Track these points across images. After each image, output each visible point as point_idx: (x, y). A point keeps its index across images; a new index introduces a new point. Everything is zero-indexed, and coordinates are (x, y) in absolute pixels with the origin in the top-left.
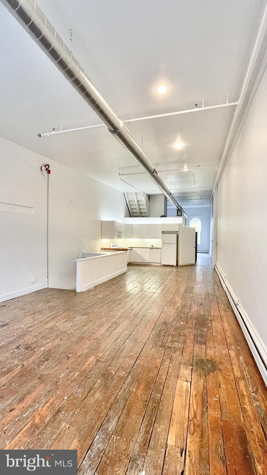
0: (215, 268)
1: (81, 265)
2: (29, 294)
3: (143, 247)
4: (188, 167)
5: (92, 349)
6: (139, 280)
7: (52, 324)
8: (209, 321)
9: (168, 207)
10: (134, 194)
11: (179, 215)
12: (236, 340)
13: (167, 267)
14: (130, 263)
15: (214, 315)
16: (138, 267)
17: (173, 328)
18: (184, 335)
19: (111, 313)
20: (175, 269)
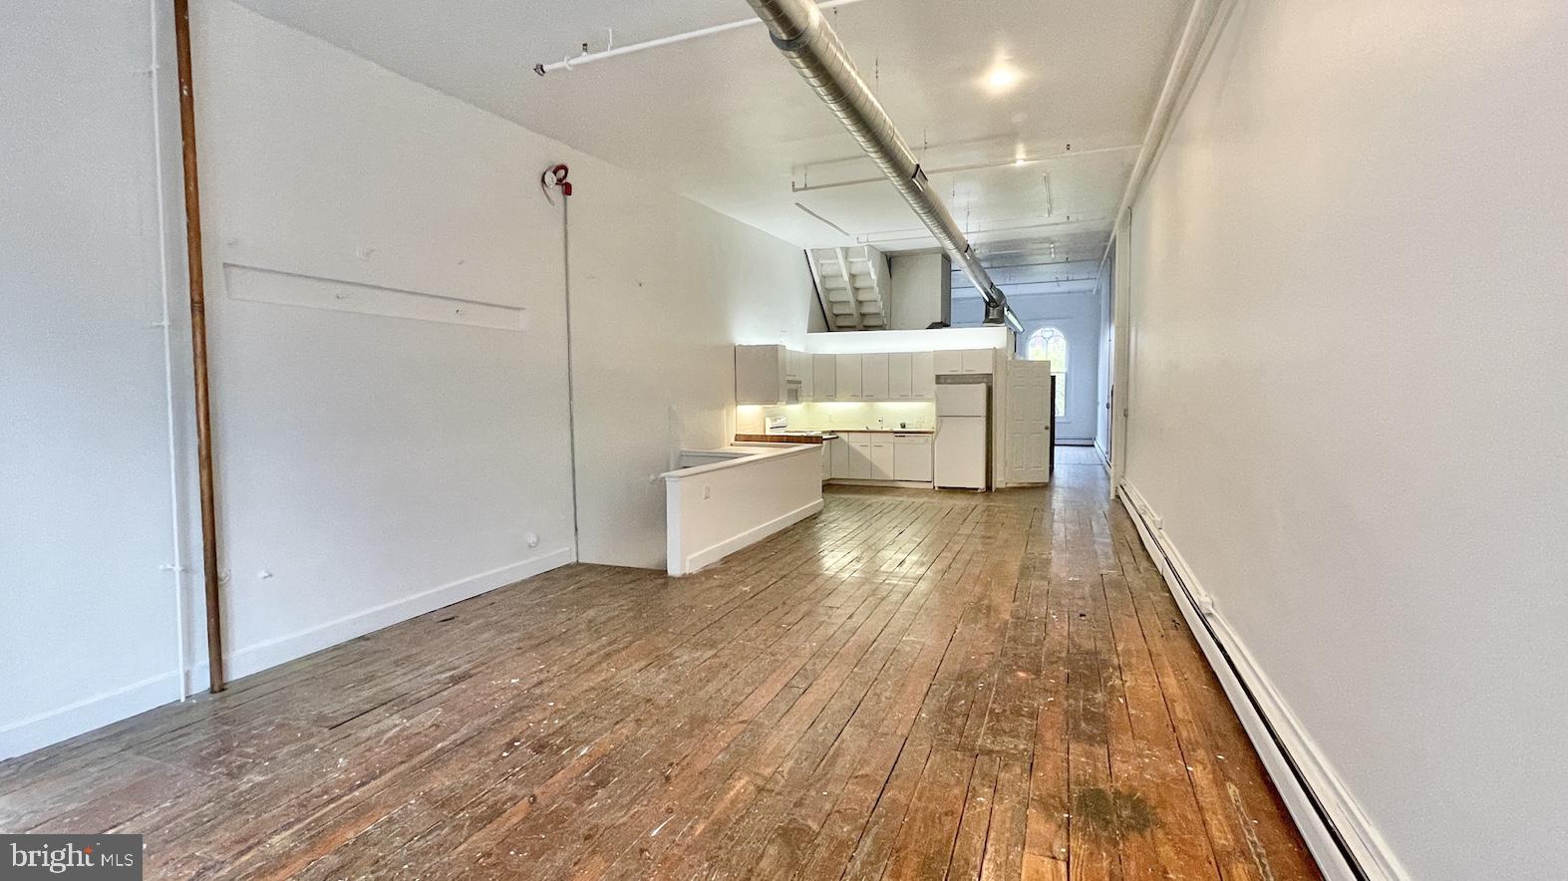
0: (1118, 497)
1: (679, 491)
2: (524, 582)
3: (871, 429)
4: (1028, 152)
5: (738, 753)
6: (863, 535)
7: (604, 676)
8: (1111, 670)
9: (955, 294)
10: (839, 251)
11: (992, 321)
12: (1208, 731)
13: (954, 493)
14: (831, 482)
15: (1128, 652)
16: (858, 497)
17: (993, 693)
18: (1034, 714)
19: (785, 642)
20: (981, 500)
